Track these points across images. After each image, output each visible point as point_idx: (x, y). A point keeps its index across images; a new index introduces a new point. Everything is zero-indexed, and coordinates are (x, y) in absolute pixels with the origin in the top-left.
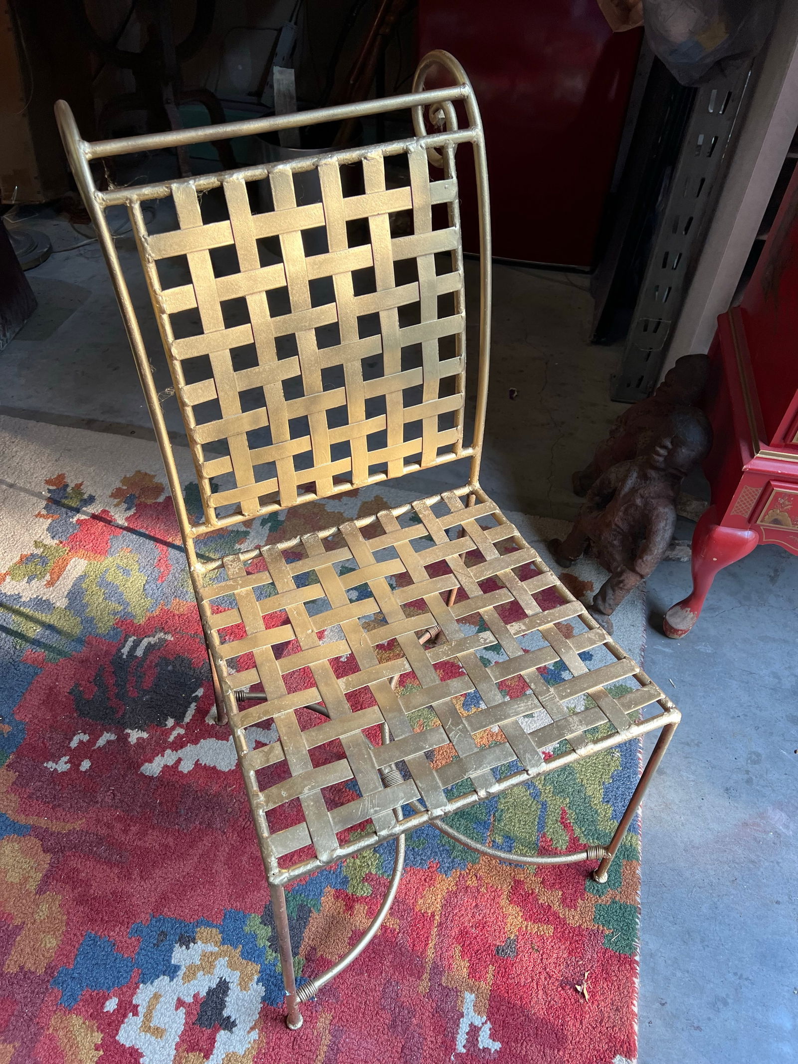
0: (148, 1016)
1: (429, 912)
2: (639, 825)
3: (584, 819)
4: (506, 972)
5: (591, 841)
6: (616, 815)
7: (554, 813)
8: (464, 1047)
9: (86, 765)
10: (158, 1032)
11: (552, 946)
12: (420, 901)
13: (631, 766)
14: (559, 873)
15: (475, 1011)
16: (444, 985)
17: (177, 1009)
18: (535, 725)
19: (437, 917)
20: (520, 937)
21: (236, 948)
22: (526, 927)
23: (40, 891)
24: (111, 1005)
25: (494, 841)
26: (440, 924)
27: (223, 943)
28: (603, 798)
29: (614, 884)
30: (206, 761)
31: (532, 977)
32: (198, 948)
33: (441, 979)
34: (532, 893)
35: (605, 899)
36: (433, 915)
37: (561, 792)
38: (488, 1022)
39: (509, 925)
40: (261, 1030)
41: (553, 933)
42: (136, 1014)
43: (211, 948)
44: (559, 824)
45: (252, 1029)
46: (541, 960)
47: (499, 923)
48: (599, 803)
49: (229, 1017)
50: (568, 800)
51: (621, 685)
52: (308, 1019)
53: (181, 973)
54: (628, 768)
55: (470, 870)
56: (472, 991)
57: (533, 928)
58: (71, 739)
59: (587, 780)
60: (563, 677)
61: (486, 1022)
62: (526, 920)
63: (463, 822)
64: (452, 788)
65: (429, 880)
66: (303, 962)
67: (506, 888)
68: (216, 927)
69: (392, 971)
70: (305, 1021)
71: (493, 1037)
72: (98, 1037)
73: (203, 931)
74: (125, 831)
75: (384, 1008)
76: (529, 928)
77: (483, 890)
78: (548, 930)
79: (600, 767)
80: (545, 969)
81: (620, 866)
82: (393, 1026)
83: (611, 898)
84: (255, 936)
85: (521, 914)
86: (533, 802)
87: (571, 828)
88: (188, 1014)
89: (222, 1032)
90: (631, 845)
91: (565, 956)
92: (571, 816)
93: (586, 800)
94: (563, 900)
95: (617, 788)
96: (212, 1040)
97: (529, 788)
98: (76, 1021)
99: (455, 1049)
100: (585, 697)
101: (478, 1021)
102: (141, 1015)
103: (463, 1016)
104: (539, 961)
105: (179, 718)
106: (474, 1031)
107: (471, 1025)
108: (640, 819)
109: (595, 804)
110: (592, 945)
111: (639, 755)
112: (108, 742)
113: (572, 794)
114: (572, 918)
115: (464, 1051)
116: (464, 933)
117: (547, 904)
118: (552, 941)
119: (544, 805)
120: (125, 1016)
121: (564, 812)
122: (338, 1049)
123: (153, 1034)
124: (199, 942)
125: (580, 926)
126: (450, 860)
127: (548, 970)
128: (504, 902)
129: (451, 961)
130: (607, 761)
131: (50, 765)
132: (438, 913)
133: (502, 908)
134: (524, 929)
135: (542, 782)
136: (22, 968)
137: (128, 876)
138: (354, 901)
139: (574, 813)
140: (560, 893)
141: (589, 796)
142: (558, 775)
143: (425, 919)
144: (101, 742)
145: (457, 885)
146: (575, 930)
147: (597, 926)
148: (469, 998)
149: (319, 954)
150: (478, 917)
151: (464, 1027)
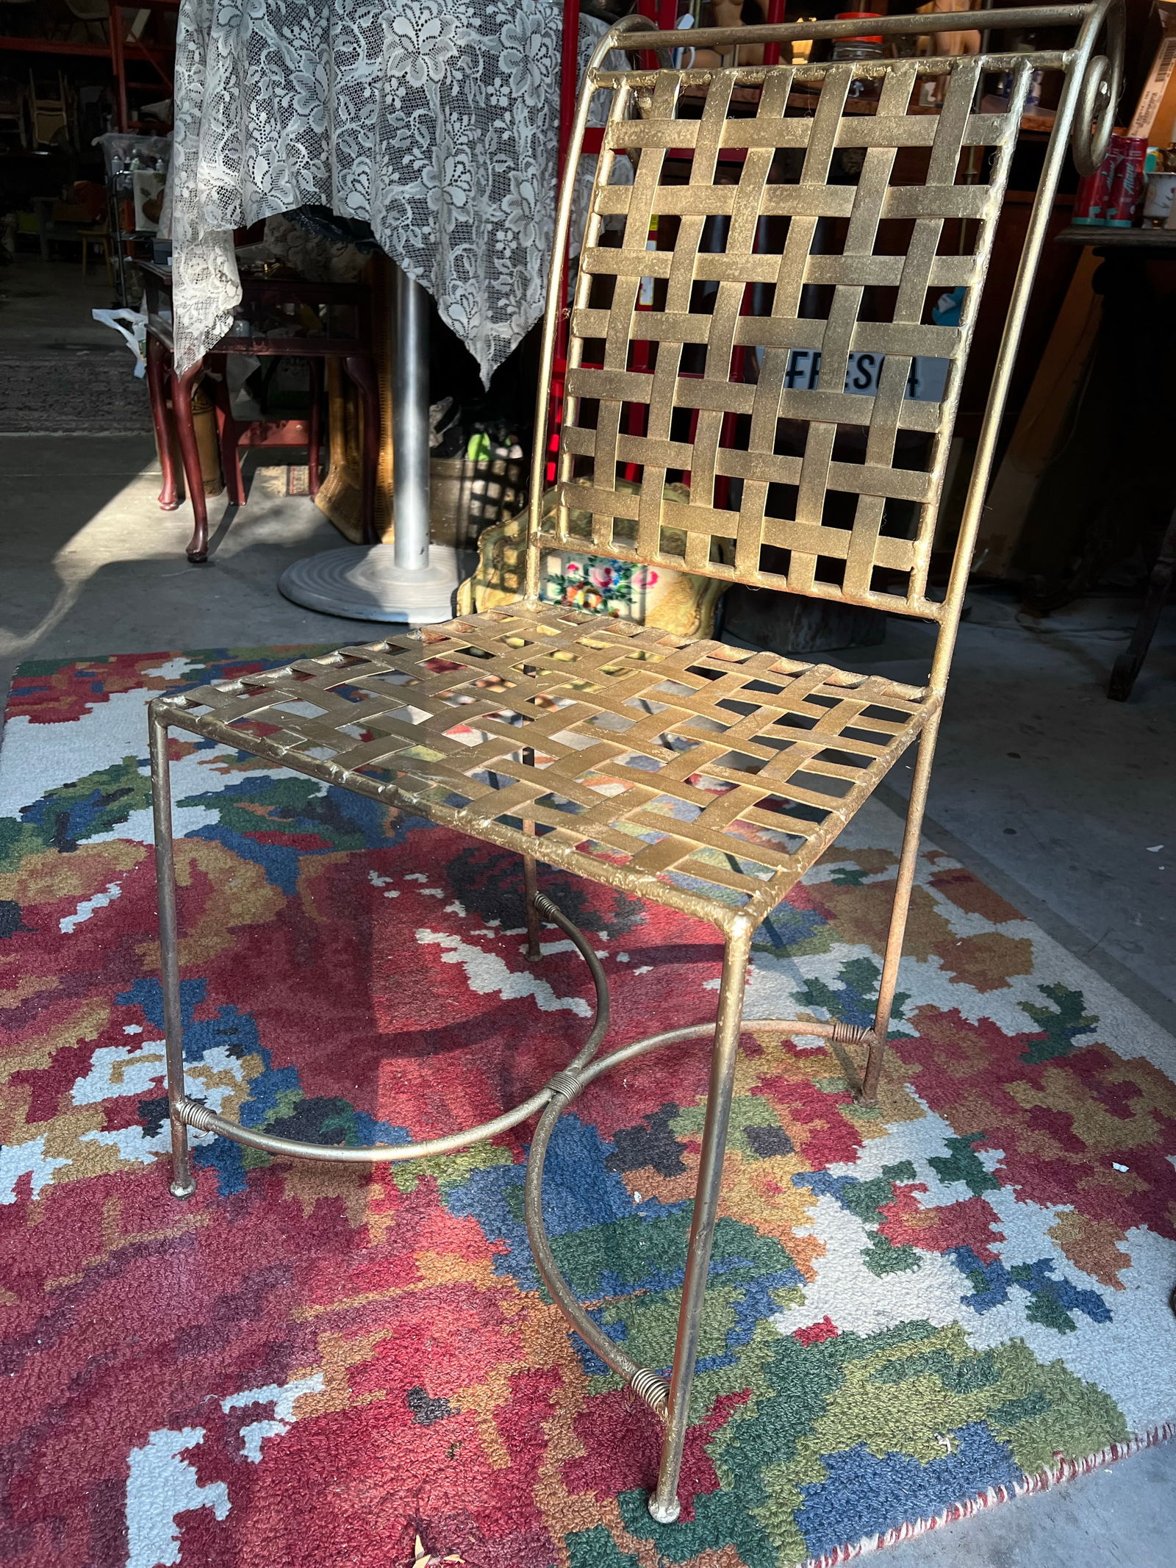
0: (130, 1062)
1: (422, 1272)
2: (835, 1551)
3: (759, 1436)
4: (386, 1419)
5: (725, 1468)
6: (816, 1493)
7: (728, 1380)
8: (233, 1408)
9: (393, 894)
10: (117, 1076)
11: (474, 1478)
12: (432, 1254)
13: (947, 1482)
14: (619, 1435)
15: (297, 1400)
16: (319, 1339)
17: (152, 1080)
18: (866, 1286)
19: (420, 1285)
20: (460, 1418)
21: (250, 1095)
22: (485, 1421)
23: (232, 931)
24: (132, 1029)
25: (600, 1310)
26: (412, 1294)
27: (249, 1082)
28: (830, 1455)
29: (668, 1547)
30: (470, 969)
31: (399, 1466)
32: (235, 1064)
33: (325, 1331)
34: (552, 1406)
35: (629, 1543)
36: (420, 1279)
37: (777, 1375)
38: (288, 1427)
39: (471, 1391)
40: (157, 1163)
41: (500, 1470)
42: (130, 1052)
43: (239, 1076)
44: (714, 1398)
45: (156, 1154)
46: (440, 1470)
47: (464, 1375)
48: (815, 1453)
49: (161, 1126)
50: (773, 1394)
51: (1108, 1396)
52: (193, 1201)
53: (195, 1064)
54: (939, 1478)
55: (526, 1296)
56: (329, 1381)
57: (489, 1431)
58: (413, 873)
59: (843, 1413)
60: (1009, 1289)
61: (286, 1424)
62: (496, 1416)
63: (601, 1254)
64: (645, 1219)
65: (470, 1252)
66: (267, 1165)
67: (532, 1361)
68: (267, 1066)
69: (304, 1265)
70: (187, 1197)
71: (266, 1445)
72: (92, 1036)
73: (256, 1061)
74: (336, 951)
75: (245, 1279)
76: (484, 1426)
77: (505, 1328)
78: (500, 1458)
79: (891, 1424)
80: (425, 1482)
81: (717, 1543)
82: (224, 1300)
83: (637, 1550)
84: (275, 1105)
85: (501, 1402)
86: (718, 1339)
87: (721, 1420)
88: (150, 1091)
89: (140, 1129)
90: (778, 1548)
91: (472, 1508)
92: (744, 1413)
93: (801, 1428)
94: (573, 1464)
95: (875, 1474)
96: (127, 1125)
97: (737, 1322)
98: (104, 1014)
99: (224, 1396)
100: (1009, 1343)
101: (284, 1410)
102: (132, 1055)
103: (281, 1385)
104: (435, 1466)
105: (505, 926)
106: (263, 1412)
107: (272, 1404)
108: (852, 1552)
109: (806, 1447)
110: (520, 1550)
111: (991, 1493)
112: (433, 896)
113: (789, 1397)
114: (548, 1492)
115: (226, 1410)
116: (417, 1331)
117: (546, 1437)
118: (482, 1473)
119: (730, 1359)
120: (124, 1045)
121: (744, 1395)
122: (165, 1251)
123: (113, 1075)
124: (240, 1062)
125: (540, 1513)
126: (524, 1264)
127: (428, 1487)
128: (506, 1367)
129: (362, 1332)
130: (914, 1433)
131: (373, 875)
132: (428, 1284)
133: (494, 1369)
134: (478, 1419)
135: (769, 1339)
136: (144, 955)
137: (284, 977)
138: (383, 1179)
139: (756, 1415)
140: (583, 1453)
141: (812, 1429)
142: (806, 1359)
143: (409, 1271)
144: (427, 892)
145: (489, 1290)
146: (528, 1505)
147: (560, 1545)
148: (315, 1383)
149: (286, 1175)
150: (456, 1340)
151: (263, 1395)
